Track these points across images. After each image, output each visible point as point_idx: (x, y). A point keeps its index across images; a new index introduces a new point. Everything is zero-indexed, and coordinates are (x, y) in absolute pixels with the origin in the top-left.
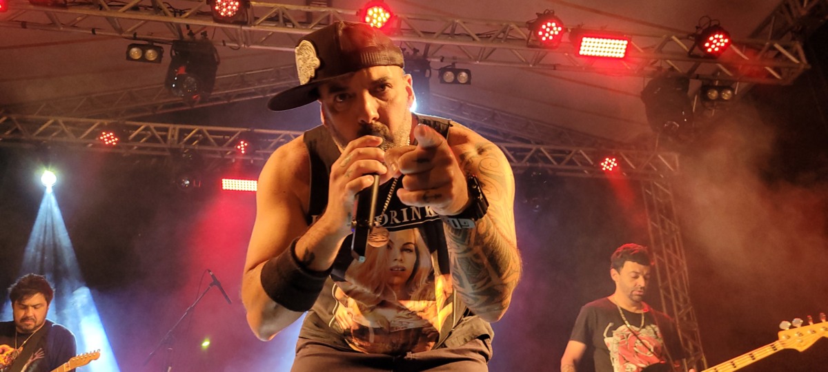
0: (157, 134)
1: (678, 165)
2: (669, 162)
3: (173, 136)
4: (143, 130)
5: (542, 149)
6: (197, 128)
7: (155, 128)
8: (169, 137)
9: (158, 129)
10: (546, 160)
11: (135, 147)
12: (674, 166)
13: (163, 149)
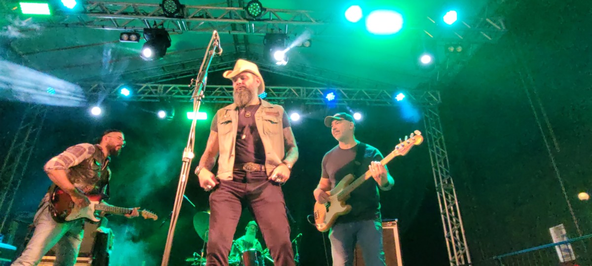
0: (153, 90)
1: (439, 97)
2: (435, 96)
3: (160, 90)
4: (145, 88)
5: (363, 91)
6: (173, 86)
7: (152, 87)
8: (158, 91)
9: (153, 87)
10: (366, 97)
11: (142, 97)
12: (438, 99)
13: (155, 98)
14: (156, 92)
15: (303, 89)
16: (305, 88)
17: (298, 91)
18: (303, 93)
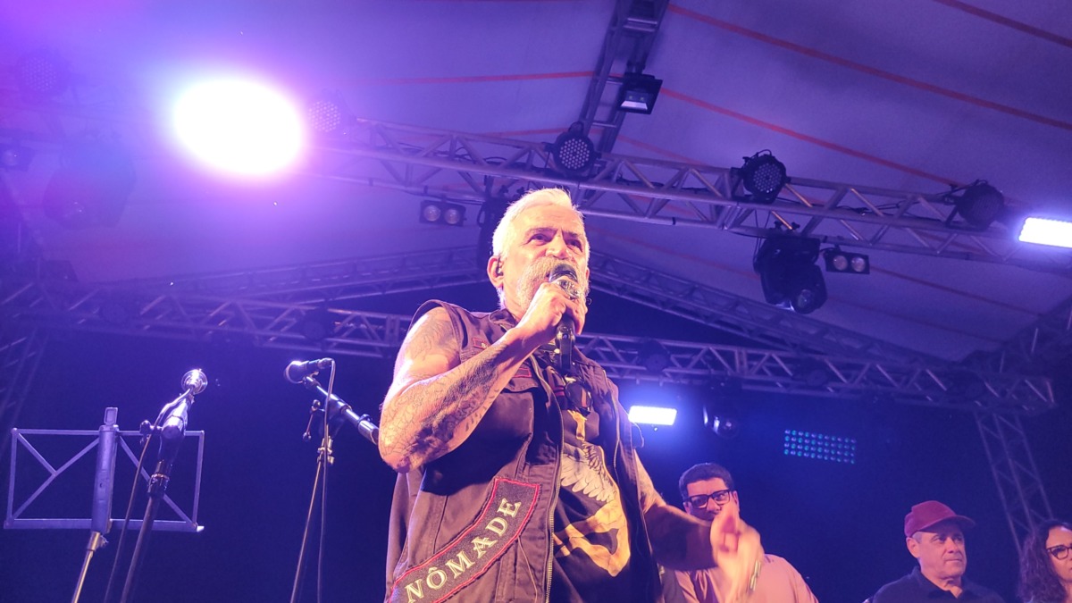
1: (1051, 394)
2: (1039, 389)
3: (392, 331)
4: (351, 322)
5: (878, 366)
7: (368, 319)
8: (387, 332)
9: (372, 321)
10: (885, 381)
13: (371, 349)
14: (381, 334)
15: (740, 353)
16: (744, 351)
17: (729, 357)
18: (741, 363)
